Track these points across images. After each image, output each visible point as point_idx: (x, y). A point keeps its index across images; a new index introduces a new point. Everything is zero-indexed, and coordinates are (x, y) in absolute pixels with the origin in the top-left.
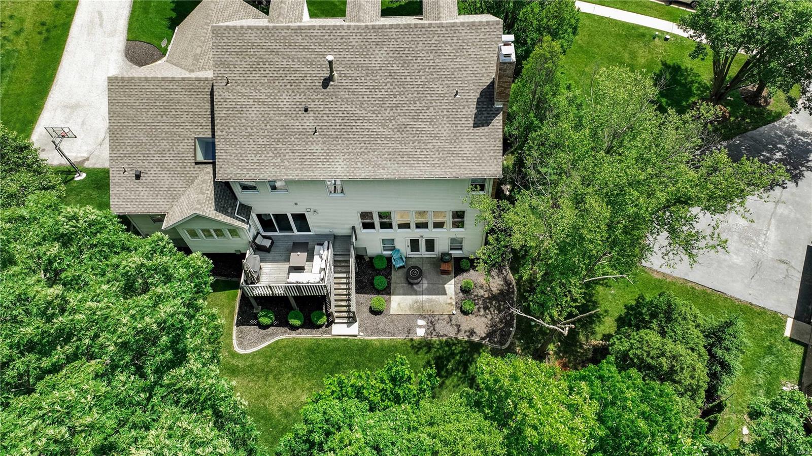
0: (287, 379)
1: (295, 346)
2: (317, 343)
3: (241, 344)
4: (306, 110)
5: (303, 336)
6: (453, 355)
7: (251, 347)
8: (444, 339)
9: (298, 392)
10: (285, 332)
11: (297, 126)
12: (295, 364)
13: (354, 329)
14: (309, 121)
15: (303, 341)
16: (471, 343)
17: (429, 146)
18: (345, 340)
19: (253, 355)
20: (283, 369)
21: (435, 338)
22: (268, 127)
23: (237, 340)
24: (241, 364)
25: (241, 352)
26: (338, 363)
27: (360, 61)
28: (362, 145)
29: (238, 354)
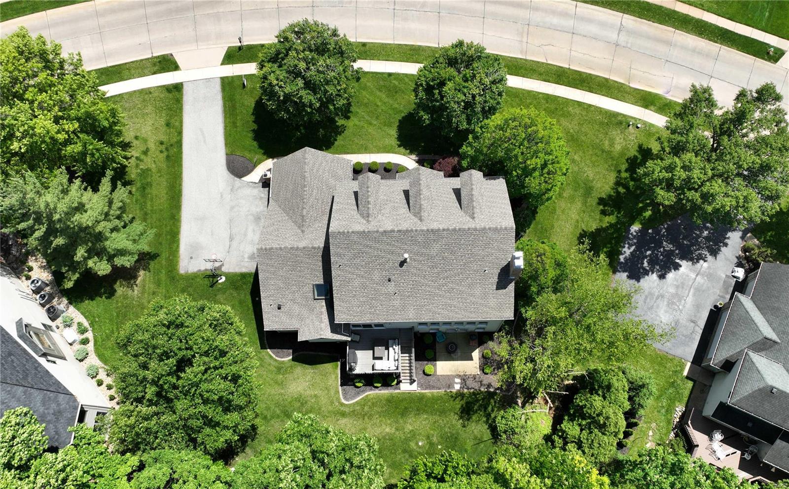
0: (376, 420)
1: (379, 399)
2: (392, 396)
3: (345, 398)
4: (389, 281)
5: (382, 392)
6: (477, 401)
7: (352, 399)
8: (472, 390)
9: (384, 426)
10: (371, 389)
11: (384, 290)
12: (379, 410)
13: (414, 387)
14: (391, 287)
15: (383, 395)
16: (489, 392)
17: (468, 301)
18: (409, 393)
19: (354, 404)
20: (373, 413)
21: (466, 391)
22: (366, 291)
23: (343, 395)
24: (347, 410)
25: (346, 403)
26: (406, 408)
27: (423, 250)
28: (425, 300)
29: (344, 404)
